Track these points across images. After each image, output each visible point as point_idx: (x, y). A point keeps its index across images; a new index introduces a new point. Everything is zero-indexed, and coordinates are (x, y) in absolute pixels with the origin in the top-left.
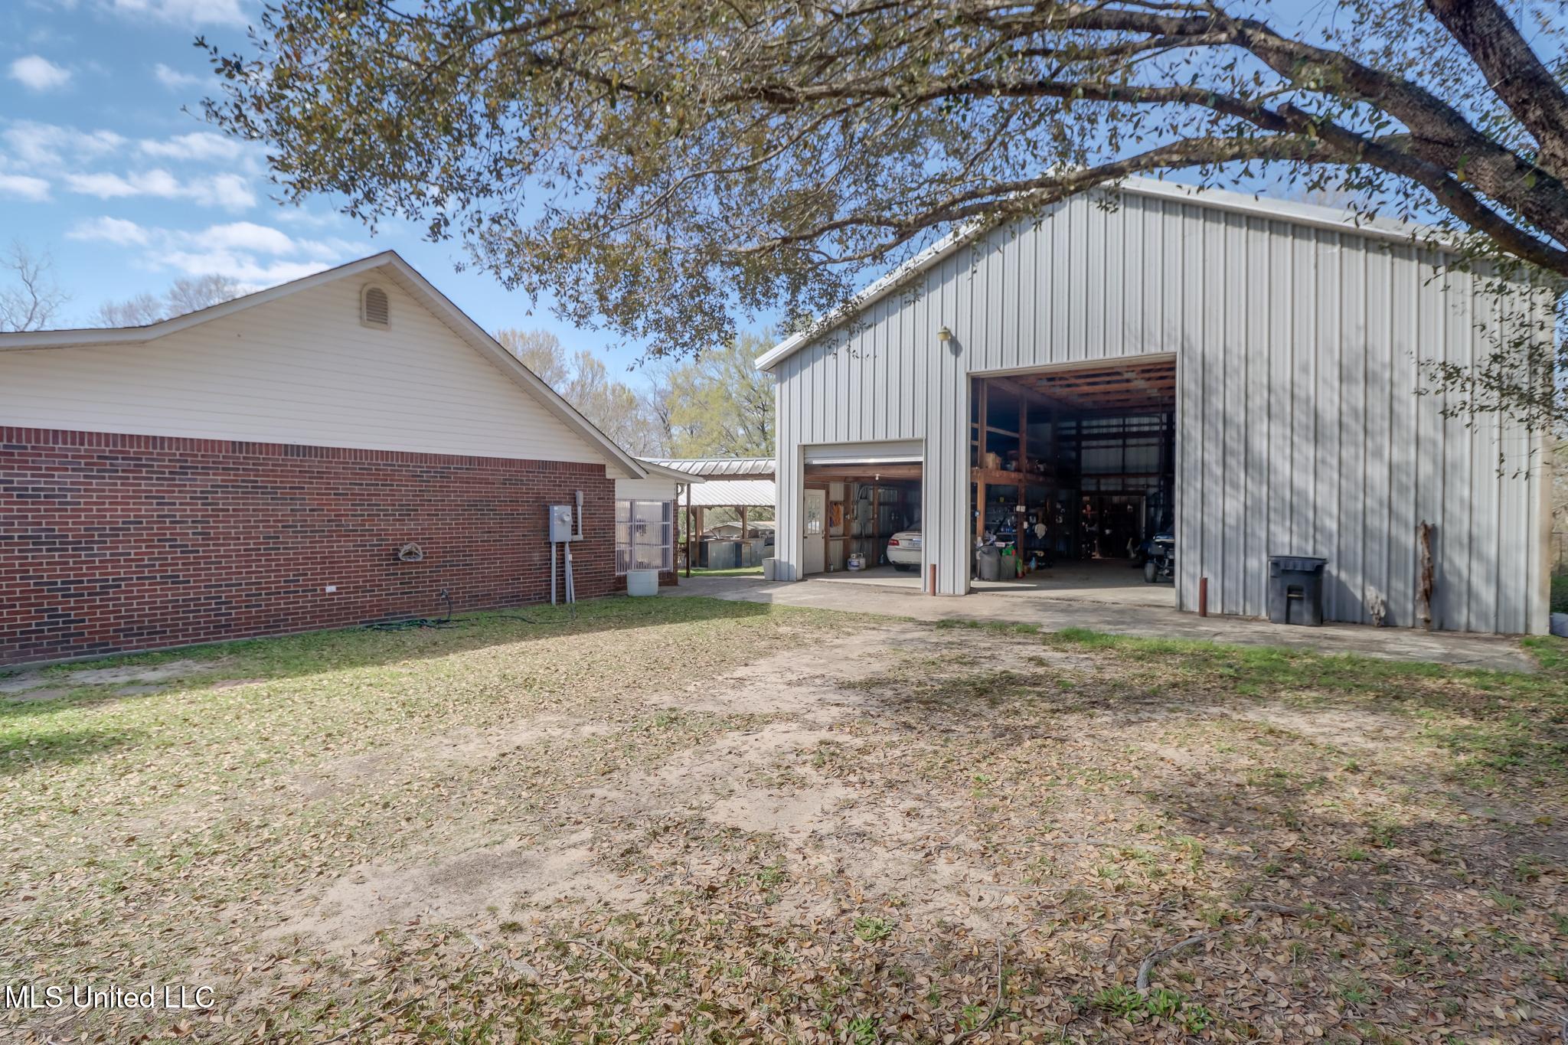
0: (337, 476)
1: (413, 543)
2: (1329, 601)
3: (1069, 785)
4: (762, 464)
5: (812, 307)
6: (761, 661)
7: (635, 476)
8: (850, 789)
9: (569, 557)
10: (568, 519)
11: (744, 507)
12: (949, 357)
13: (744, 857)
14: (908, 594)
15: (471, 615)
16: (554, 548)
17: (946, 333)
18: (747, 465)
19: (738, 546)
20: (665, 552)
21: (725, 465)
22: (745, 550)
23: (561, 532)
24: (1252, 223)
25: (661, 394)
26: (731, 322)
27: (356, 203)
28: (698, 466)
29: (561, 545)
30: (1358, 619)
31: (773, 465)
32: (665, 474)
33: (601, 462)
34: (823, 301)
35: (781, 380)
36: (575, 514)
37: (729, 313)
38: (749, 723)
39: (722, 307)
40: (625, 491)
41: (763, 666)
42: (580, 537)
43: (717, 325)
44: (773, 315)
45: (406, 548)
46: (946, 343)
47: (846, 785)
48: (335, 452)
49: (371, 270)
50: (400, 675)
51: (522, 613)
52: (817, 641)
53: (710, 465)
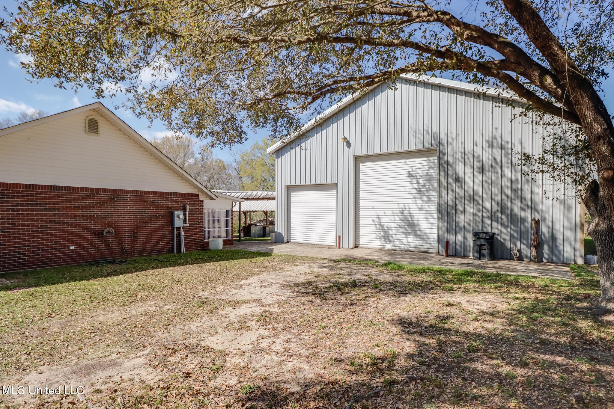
0: (75, 199)
1: (110, 228)
2: (497, 250)
3: (357, 328)
4: (270, 194)
5: (283, 128)
6: (254, 277)
7: (212, 199)
8: (267, 331)
9: (182, 233)
10: (181, 216)
11: (267, 211)
12: (346, 149)
13: (209, 360)
14: (329, 248)
15: (137, 259)
16: (175, 229)
17: (345, 139)
18: (264, 194)
19: (264, 228)
20: (227, 231)
21: (254, 194)
22: (267, 230)
23: (179, 222)
24: (467, 94)
25: (238, 163)
26: (245, 133)
27: (61, 83)
28: (243, 194)
29: (179, 229)
30: (509, 258)
31: (275, 194)
32: (227, 198)
33: (197, 193)
34: (288, 126)
35: (278, 157)
36: (185, 215)
37: (244, 129)
38: (236, 304)
39: (241, 127)
40: (208, 205)
41: (255, 279)
42: (187, 225)
43: (240, 134)
44: (267, 131)
45: (107, 230)
46: (345, 143)
47: (265, 329)
48: (74, 189)
49: (90, 110)
50: (95, 284)
51: (160, 258)
52: (282, 269)
53: (248, 194)
